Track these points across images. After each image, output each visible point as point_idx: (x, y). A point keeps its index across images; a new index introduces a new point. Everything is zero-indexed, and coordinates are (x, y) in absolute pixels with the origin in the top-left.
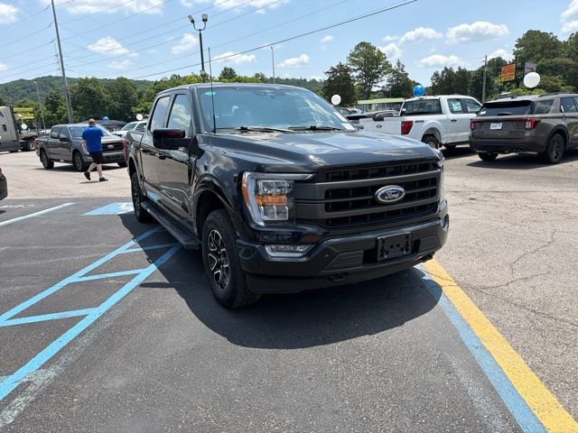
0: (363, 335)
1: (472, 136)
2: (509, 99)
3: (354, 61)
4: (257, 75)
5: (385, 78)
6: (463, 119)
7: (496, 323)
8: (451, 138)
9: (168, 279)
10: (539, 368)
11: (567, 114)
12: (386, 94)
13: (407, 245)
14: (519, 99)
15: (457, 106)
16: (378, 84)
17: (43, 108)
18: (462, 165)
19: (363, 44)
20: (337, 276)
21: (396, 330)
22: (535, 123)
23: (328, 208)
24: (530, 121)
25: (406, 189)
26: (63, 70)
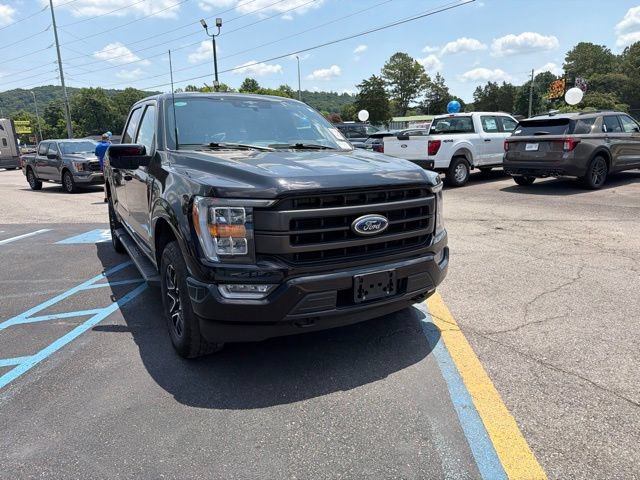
0: (337, 391)
1: (506, 158)
2: (547, 117)
3: (389, 73)
4: (282, 88)
5: (424, 93)
6: (497, 139)
7: (494, 376)
8: (484, 159)
9: (127, 321)
10: (532, 433)
11: (610, 134)
12: (423, 110)
13: (391, 284)
14: (557, 117)
15: (491, 125)
16: (415, 100)
17: (41, 121)
18: (495, 189)
19: (399, 55)
20: (308, 320)
21: (376, 385)
22: (575, 144)
23: (293, 240)
24: (567, 141)
25: (390, 219)
26: (62, 79)
